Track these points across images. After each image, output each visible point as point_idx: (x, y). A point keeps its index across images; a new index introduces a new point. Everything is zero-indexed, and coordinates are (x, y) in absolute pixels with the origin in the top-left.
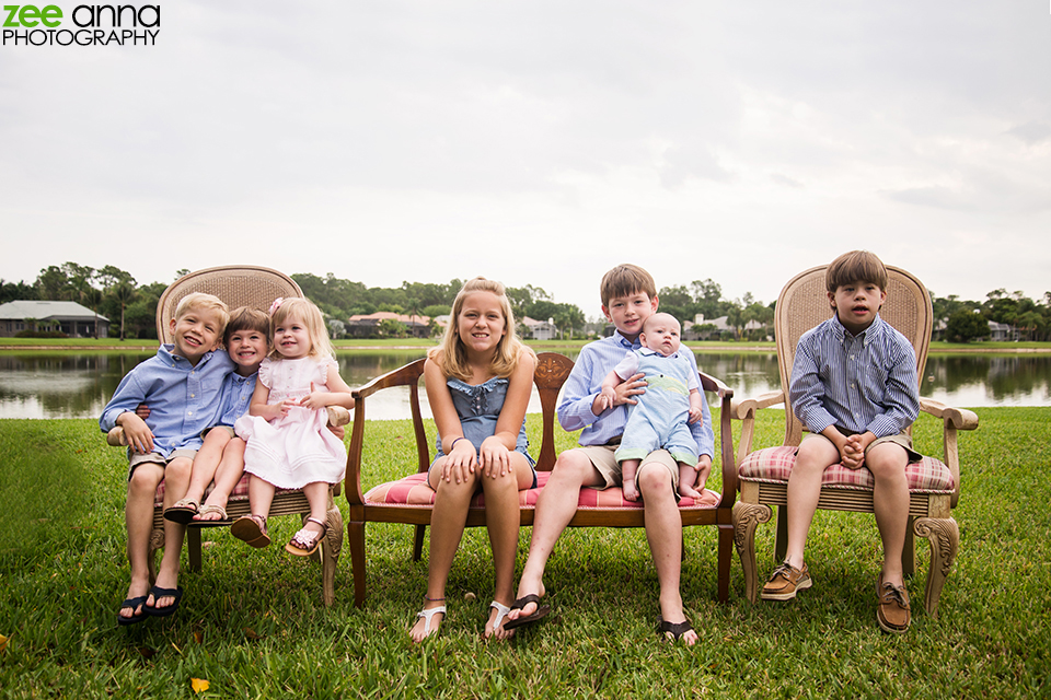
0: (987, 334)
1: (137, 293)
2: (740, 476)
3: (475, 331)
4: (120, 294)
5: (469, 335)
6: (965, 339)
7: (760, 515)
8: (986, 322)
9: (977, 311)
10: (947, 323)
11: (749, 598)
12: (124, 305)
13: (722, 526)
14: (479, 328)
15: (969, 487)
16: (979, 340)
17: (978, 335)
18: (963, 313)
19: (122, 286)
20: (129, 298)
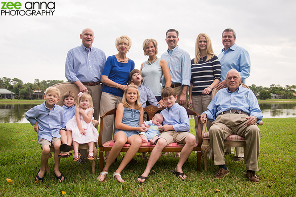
0: (270, 97)
1: (23, 86)
2: (203, 138)
3: (131, 97)
4: (18, 86)
5: (129, 98)
6: (264, 99)
7: (208, 148)
8: (270, 94)
9: (268, 90)
10: (259, 94)
11: (205, 170)
12: (19, 89)
13: (198, 151)
14: (132, 96)
15: (263, 140)
16: (268, 99)
17: (268, 97)
18: (264, 91)
19: (19, 84)
20: (21, 87)
